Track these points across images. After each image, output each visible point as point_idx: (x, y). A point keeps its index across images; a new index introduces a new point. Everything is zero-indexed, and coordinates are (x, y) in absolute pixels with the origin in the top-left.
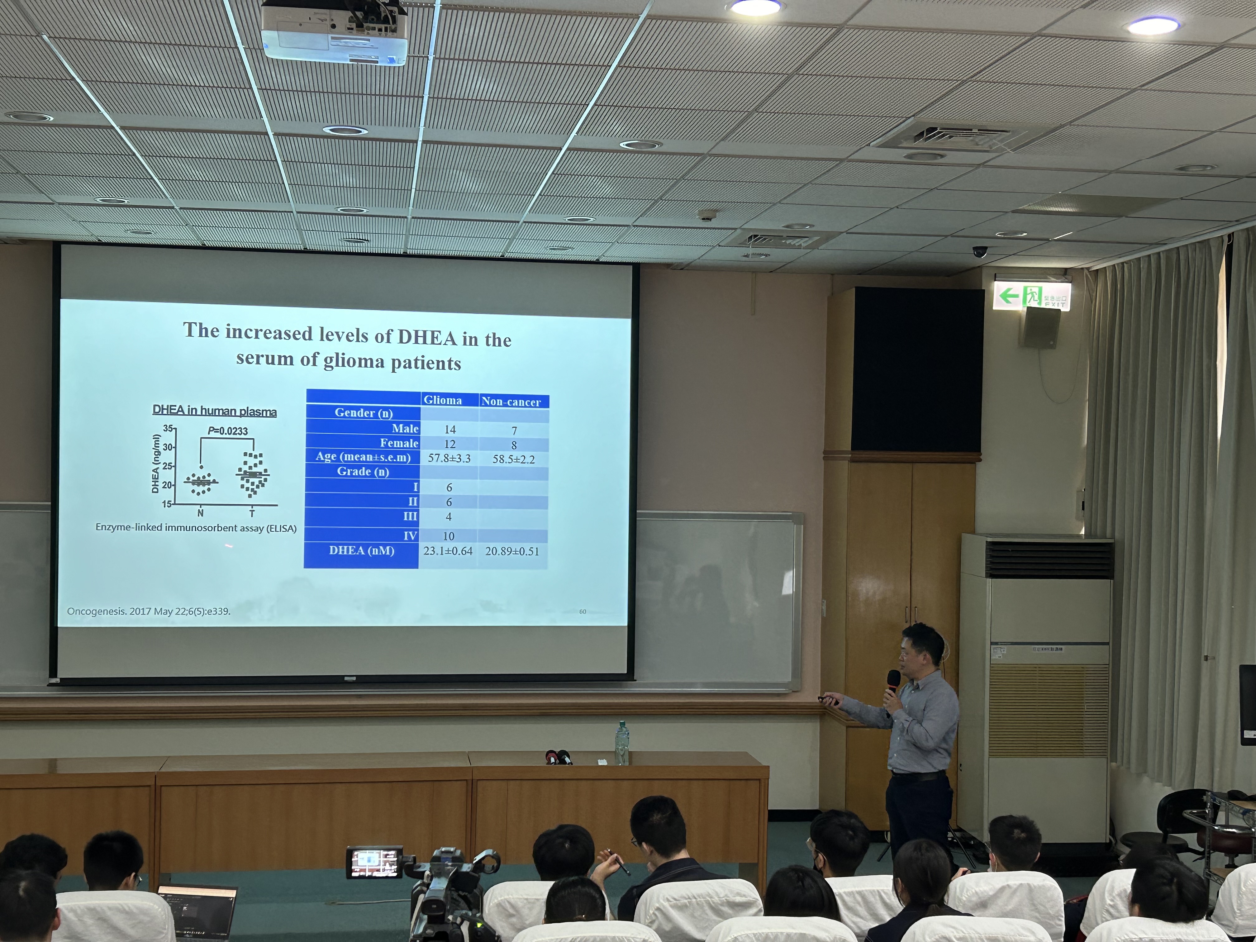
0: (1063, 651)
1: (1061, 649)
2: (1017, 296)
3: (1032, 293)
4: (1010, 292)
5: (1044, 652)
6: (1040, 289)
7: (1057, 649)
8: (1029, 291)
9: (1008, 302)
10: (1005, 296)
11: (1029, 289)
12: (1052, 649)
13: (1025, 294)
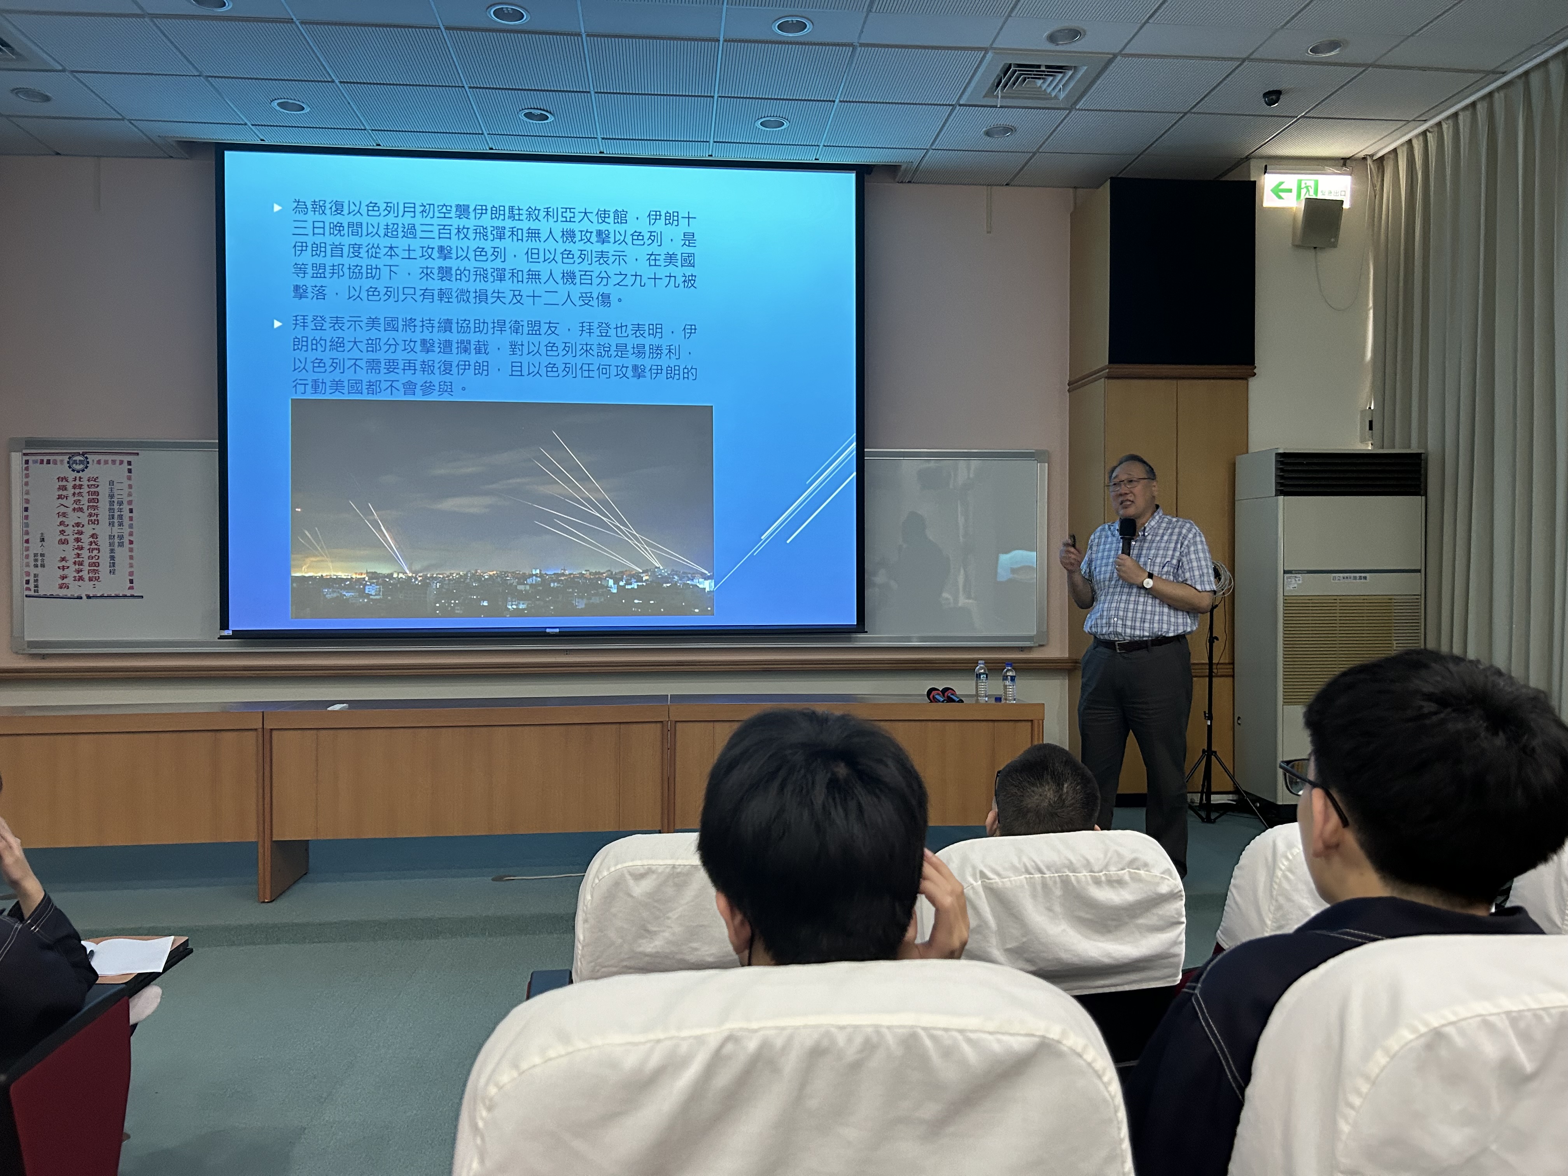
0: (1368, 580)
1: (1365, 578)
2: (1290, 191)
3: (1307, 187)
4: (1282, 187)
5: (1346, 581)
6: (1316, 183)
7: (1360, 578)
8: (1303, 185)
9: (1280, 198)
10: (1278, 191)
11: (1303, 183)
12: (1355, 578)
13: (1299, 189)
